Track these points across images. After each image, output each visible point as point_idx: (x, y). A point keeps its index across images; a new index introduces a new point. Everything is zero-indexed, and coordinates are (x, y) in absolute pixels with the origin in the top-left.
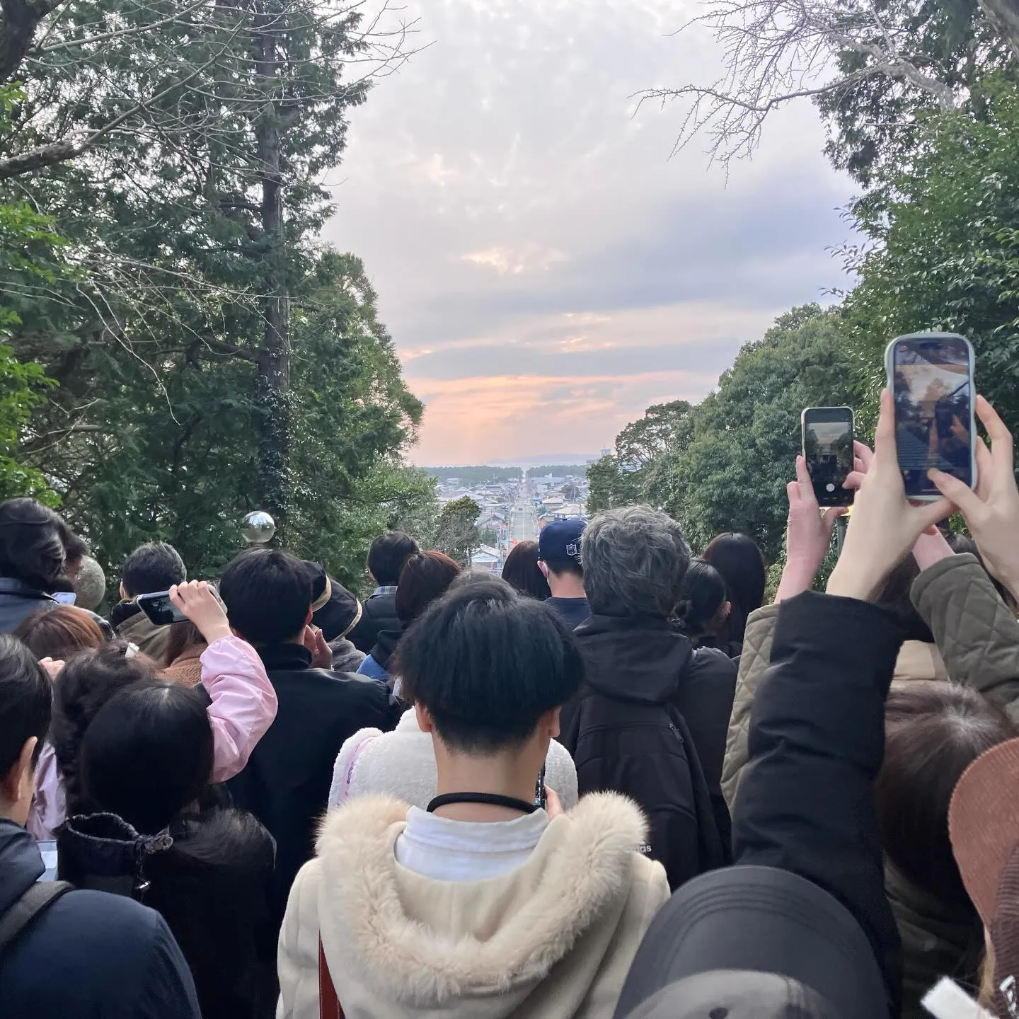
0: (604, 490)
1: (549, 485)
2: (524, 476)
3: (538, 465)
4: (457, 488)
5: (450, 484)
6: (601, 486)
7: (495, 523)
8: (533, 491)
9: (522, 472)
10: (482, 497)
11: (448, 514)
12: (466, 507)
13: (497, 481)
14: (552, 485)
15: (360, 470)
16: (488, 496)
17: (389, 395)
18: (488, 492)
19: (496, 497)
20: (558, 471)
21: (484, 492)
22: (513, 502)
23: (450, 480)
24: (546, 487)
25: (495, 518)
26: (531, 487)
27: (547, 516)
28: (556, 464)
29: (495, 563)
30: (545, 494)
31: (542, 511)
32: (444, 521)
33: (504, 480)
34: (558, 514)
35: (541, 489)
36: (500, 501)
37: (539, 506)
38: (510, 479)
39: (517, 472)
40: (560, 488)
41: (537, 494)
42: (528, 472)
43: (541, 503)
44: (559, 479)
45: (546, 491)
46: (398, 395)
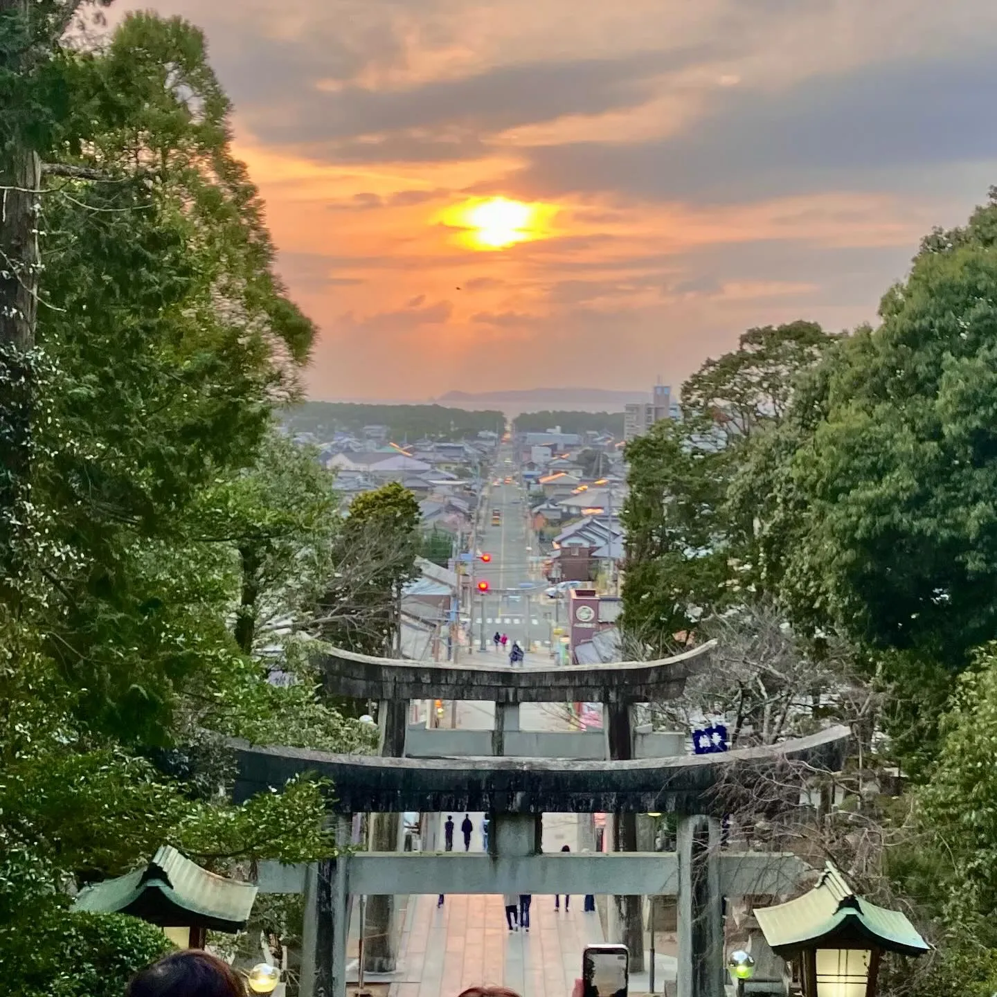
0: (656, 487)
1: (554, 448)
2: (508, 428)
3: (533, 408)
4: (382, 445)
5: (369, 437)
6: (650, 479)
7: (449, 518)
8: (525, 458)
9: (505, 421)
10: (428, 467)
11: (361, 515)
12: (394, 504)
13: (457, 436)
14: (560, 448)
15: (178, 491)
16: (439, 463)
17: (249, 306)
18: (440, 457)
19: (453, 467)
20: (571, 422)
21: (430, 456)
22: (485, 477)
23: (369, 429)
24: (549, 451)
25: (452, 508)
26: (522, 450)
27: (549, 509)
28: (568, 408)
29: (448, 597)
30: (547, 465)
31: (539, 498)
32: (352, 530)
33: (472, 435)
34: (569, 507)
35: (540, 455)
36: (462, 474)
37: (534, 488)
38: (481, 434)
39: (494, 420)
40: (574, 455)
41: (532, 465)
42: (516, 421)
43: (538, 482)
44: (573, 438)
45: (549, 458)
46: (264, 304)
